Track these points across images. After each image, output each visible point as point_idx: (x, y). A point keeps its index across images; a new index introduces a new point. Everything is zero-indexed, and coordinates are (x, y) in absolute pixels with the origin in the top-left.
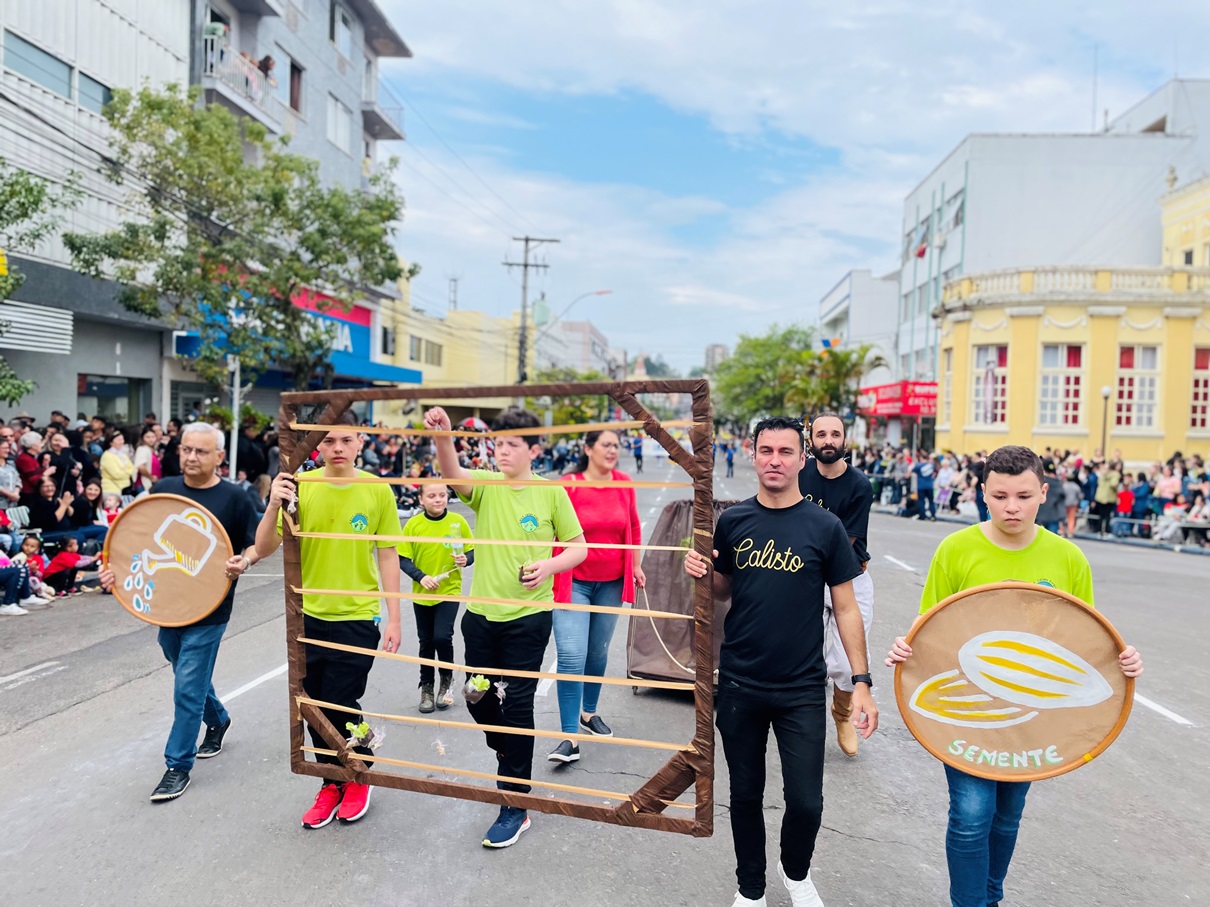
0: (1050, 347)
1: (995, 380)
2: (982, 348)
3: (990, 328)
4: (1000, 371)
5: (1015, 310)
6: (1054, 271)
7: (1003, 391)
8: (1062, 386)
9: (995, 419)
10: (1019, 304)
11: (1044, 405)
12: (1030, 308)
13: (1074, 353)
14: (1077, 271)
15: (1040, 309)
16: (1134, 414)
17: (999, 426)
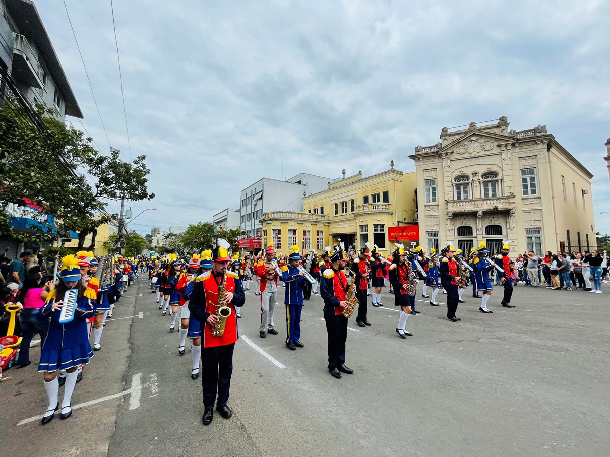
0: (290, 230)
1: (278, 238)
2: (274, 230)
3: (276, 225)
4: (279, 236)
5: (282, 221)
6: (290, 213)
7: (280, 241)
8: (293, 240)
9: (278, 248)
10: (283, 220)
11: (289, 244)
12: (285, 221)
13: (295, 232)
14: (295, 213)
15: (288, 221)
16: (307, 246)
17: (279, 250)
